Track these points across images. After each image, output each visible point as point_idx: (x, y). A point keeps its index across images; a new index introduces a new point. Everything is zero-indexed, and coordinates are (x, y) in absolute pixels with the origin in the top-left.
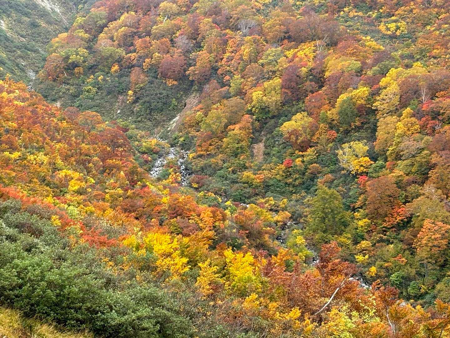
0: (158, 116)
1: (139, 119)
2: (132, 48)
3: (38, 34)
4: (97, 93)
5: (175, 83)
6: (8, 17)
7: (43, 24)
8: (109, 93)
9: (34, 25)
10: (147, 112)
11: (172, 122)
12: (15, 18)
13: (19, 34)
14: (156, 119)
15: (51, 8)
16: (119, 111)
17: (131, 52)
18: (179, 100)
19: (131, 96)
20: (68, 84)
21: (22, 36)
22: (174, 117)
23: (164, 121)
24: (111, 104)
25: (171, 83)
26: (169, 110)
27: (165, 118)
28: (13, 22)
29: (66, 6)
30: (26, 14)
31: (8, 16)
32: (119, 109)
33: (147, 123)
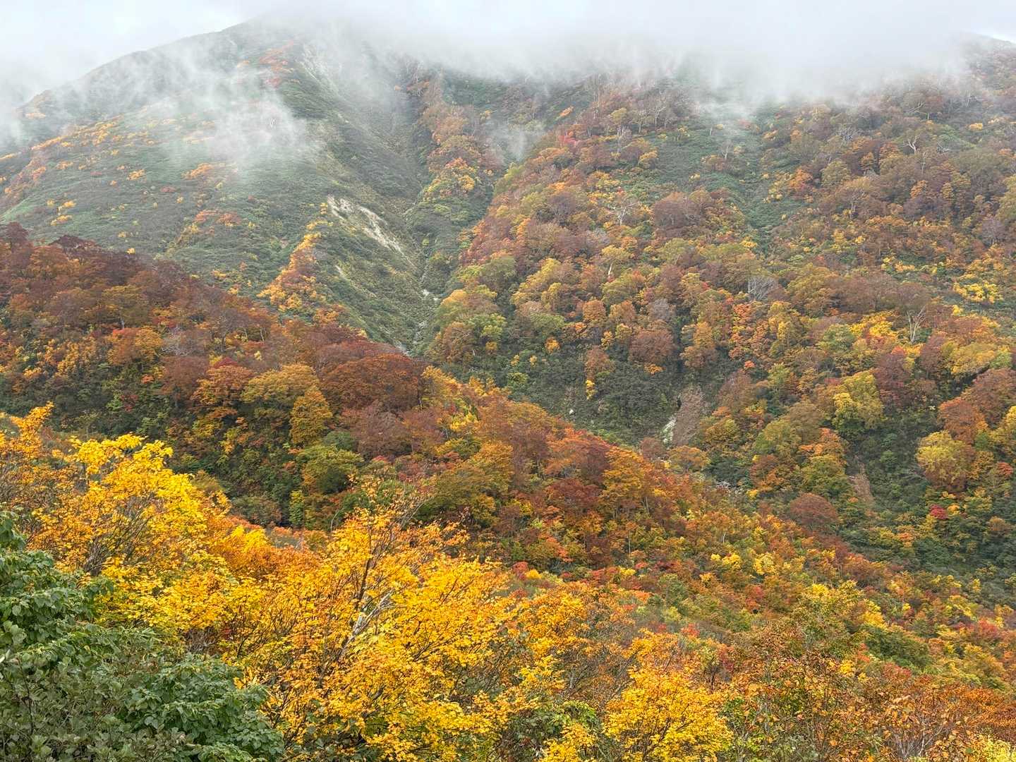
0: (641, 421)
1: (611, 424)
2: (572, 314)
3: (390, 287)
4: (529, 381)
5: (660, 369)
6: (345, 261)
7: (390, 269)
8: (550, 382)
9: (383, 273)
10: (622, 414)
11: (666, 430)
12: (354, 262)
13: (365, 286)
14: (638, 425)
15: (389, 245)
16: (571, 411)
17: (572, 320)
18: (669, 395)
19: (590, 389)
20: (479, 367)
21: (370, 289)
22: (667, 421)
23: (652, 428)
24: (557, 401)
25: (654, 369)
26: (656, 411)
27: (653, 424)
28: (353, 269)
29: (407, 242)
30: (367, 257)
31: (345, 259)
32: (570, 407)
33: (625, 431)
